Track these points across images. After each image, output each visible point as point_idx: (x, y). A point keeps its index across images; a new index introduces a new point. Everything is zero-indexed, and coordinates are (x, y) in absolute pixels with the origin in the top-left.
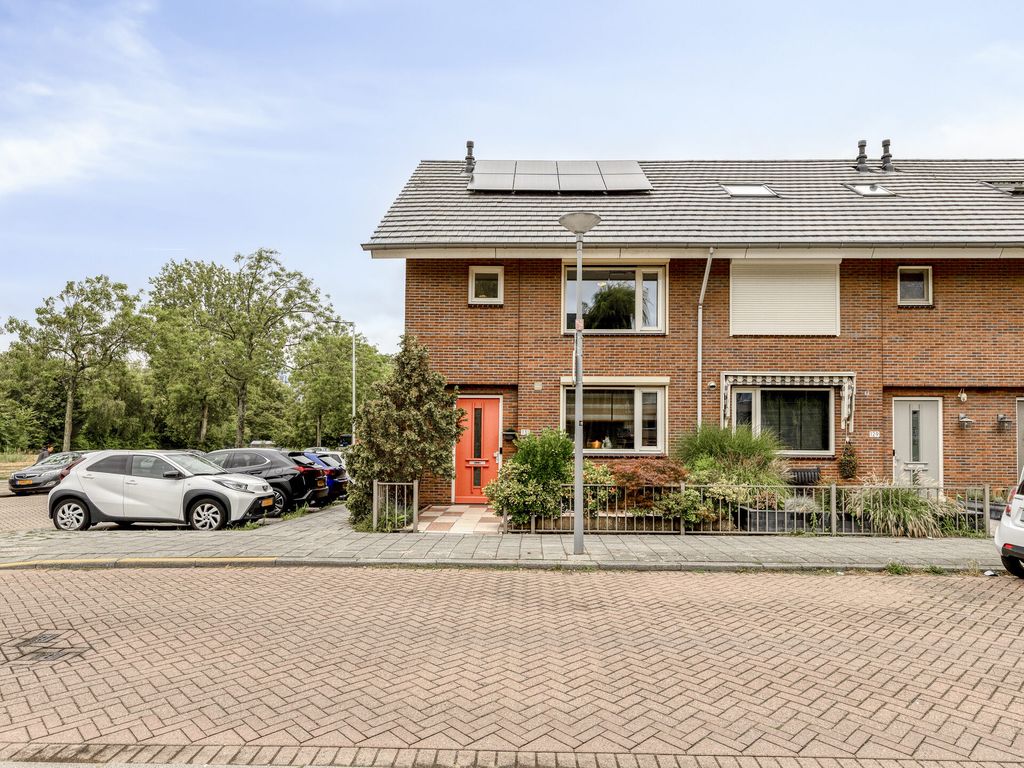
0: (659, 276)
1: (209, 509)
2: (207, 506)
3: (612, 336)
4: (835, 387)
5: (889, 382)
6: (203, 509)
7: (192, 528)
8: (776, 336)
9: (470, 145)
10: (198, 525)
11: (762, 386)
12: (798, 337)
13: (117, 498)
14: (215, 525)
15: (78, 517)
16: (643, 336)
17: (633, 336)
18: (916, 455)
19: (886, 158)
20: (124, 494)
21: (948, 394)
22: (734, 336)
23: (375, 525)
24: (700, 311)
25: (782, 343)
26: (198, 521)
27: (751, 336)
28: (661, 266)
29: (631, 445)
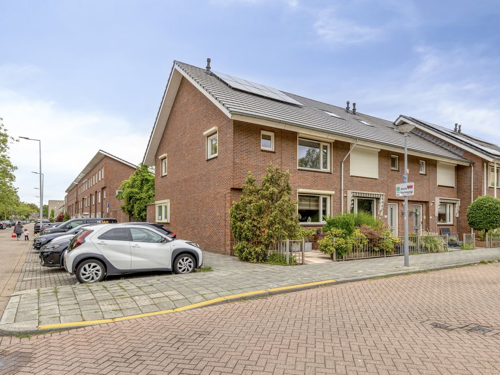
0: (328, 148)
1: (187, 260)
2: (185, 258)
3: (315, 171)
4: (376, 198)
5: (389, 197)
6: (183, 260)
7: (177, 273)
8: (363, 177)
9: (209, 61)
10: (180, 271)
11: (357, 197)
12: (368, 178)
13: (128, 257)
14: (190, 269)
15: (97, 272)
16: (323, 172)
17: (320, 172)
18: (392, 225)
19: (354, 110)
20: (131, 254)
21: (399, 202)
22: (352, 176)
23: (288, 261)
24: (343, 164)
25: (364, 180)
26: (180, 268)
27: (356, 177)
28: (329, 143)
29: (318, 221)
